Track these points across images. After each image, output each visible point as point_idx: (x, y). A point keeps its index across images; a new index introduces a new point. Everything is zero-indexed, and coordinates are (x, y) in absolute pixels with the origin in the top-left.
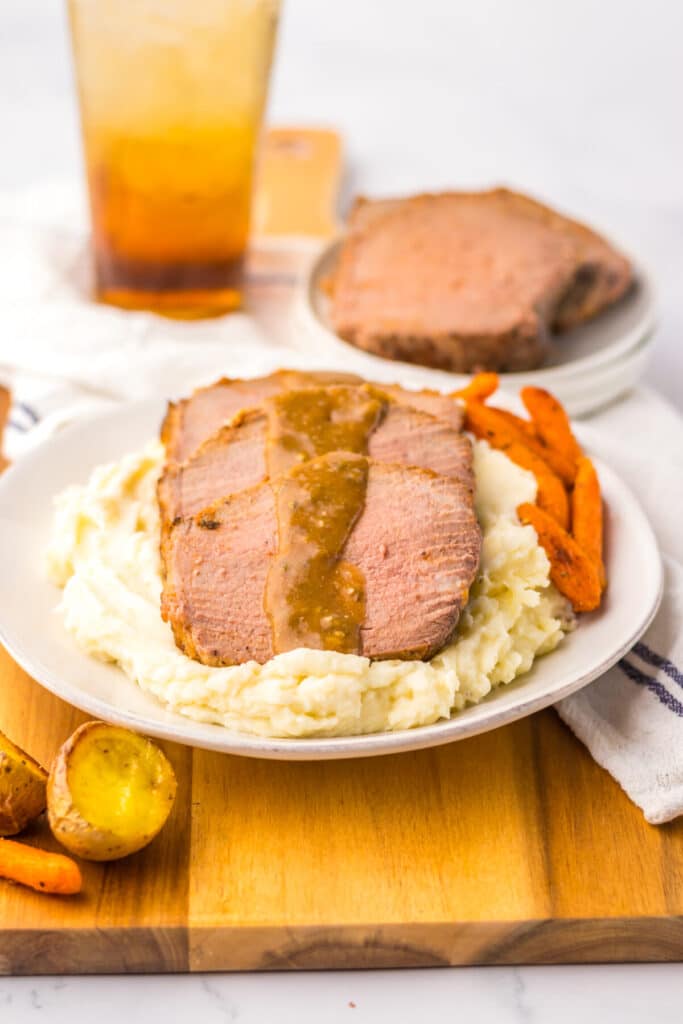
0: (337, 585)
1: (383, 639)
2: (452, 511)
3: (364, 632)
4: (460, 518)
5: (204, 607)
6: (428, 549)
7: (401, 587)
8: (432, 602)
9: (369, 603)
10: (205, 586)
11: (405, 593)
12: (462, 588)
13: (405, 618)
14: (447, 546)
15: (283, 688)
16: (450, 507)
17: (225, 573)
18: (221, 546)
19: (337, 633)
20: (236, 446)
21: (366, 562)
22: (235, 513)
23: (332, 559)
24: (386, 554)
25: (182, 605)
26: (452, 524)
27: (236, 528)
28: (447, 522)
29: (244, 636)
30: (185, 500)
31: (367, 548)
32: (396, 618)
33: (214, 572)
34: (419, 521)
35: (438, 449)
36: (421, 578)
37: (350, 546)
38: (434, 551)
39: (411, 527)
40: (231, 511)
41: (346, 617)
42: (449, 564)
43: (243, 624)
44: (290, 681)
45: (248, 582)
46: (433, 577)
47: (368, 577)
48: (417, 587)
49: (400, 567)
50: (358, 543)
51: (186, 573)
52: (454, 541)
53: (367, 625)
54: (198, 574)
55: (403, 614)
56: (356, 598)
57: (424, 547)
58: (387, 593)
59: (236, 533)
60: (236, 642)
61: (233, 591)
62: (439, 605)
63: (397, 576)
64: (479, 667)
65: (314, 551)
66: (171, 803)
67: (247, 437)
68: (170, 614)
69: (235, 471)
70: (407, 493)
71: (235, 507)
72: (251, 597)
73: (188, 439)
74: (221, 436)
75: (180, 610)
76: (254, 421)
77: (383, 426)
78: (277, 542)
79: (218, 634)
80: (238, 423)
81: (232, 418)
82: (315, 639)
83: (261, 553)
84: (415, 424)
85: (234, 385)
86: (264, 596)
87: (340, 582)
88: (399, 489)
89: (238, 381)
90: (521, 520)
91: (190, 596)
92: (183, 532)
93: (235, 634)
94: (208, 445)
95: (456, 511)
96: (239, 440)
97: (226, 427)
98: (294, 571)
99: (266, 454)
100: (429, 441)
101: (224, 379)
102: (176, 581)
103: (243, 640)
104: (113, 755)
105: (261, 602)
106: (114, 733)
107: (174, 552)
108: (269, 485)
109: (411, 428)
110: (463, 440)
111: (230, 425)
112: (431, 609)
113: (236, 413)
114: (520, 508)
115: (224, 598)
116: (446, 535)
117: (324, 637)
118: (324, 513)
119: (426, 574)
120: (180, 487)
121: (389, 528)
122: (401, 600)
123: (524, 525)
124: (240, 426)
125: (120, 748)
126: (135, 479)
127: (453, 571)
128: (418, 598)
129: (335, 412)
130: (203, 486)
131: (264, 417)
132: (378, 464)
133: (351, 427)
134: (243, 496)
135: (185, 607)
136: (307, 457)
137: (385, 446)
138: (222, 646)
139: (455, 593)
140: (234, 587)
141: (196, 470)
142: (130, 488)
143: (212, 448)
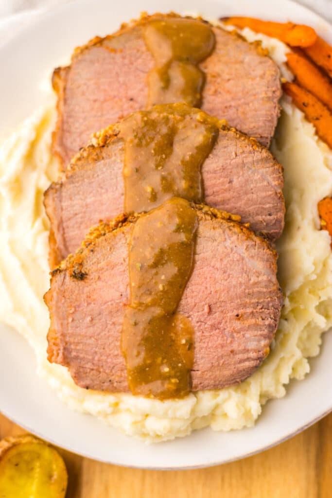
0: (172, 335)
1: (206, 378)
2: (260, 279)
3: (193, 373)
4: (266, 287)
5: (78, 348)
6: (241, 311)
7: (220, 341)
8: (241, 356)
9: (197, 350)
10: (78, 331)
11: (222, 346)
12: (265, 346)
13: (222, 366)
14: (255, 311)
15: (135, 423)
16: (258, 274)
17: (92, 320)
18: (88, 297)
19: (173, 381)
21: (195, 317)
22: (98, 262)
23: (171, 314)
24: (210, 311)
25: (62, 348)
26: (260, 292)
27: (99, 279)
28: (256, 290)
29: (107, 371)
30: (65, 215)
31: (195, 305)
32: (216, 364)
33: (84, 318)
34: (235, 286)
35: (256, 176)
36: (235, 335)
37: (183, 302)
38: (245, 313)
40: (95, 260)
41: (180, 365)
42: (256, 326)
43: (107, 362)
44: (139, 418)
45: (109, 326)
46: (244, 336)
47: (196, 328)
48: (231, 342)
49: (220, 323)
50: (189, 300)
51: (64, 319)
52: (260, 307)
53: (195, 368)
54: (73, 320)
55: (221, 362)
56: (187, 347)
57: (238, 309)
58: (210, 345)
59: (100, 283)
60: (103, 376)
61: (99, 334)
62: (248, 359)
63: (217, 331)
64: (277, 381)
65: (158, 311)
67: (109, 157)
68: (53, 358)
69: (102, 188)
70: (227, 255)
71: (98, 255)
72: (111, 339)
73: (70, 116)
74: (89, 155)
75: (61, 352)
76: (114, 143)
77: (215, 152)
78: (129, 296)
79: (88, 370)
80: (101, 144)
81: (98, 138)
82: (157, 386)
83: (117, 304)
84: (239, 151)
85: (106, 43)
86: (121, 341)
87: (176, 334)
88: (221, 249)
89: (108, 38)
90: (320, 217)
91: (67, 339)
92: (60, 283)
93: (101, 370)
94: (80, 163)
95: (264, 278)
96: (103, 158)
97: (93, 146)
98: (141, 327)
99: (125, 177)
100: (249, 168)
101: (97, 37)
102: (57, 327)
103: (107, 374)
104: (23, 466)
105: (118, 344)
106: (21, 449)
107: (54, 302)
108: (123, 233)
109: (236, 155)
110: (276, 167)
111: (96, 146)
112: (241, 361)
113: (101, 133)
114: (320, 205)
115: (92, 341)
116: (254, 301)
117: (163, 384)
118: (163, 277)
119: (238, 332)
120: (61, 201)
121: (213, 290)
122: (220, 352)
123: (321, 229)
124: (103, 146)
125: (26, 457)
126: (33, 145)
127: (259, 333)
128: (232, 352)
129: (176, 139)
130: (77, 201)
131: (122, 139)
132: (206, 220)
133: (188, 158)
134: (105, 244)
135: (65, 349)
136: (153, 190)
137: (215, 172)
138: (93, 380)
139: (259, 351)
140: (99, 331)
141: (72, 185)
142: (29, 158)
143: (82, 166)
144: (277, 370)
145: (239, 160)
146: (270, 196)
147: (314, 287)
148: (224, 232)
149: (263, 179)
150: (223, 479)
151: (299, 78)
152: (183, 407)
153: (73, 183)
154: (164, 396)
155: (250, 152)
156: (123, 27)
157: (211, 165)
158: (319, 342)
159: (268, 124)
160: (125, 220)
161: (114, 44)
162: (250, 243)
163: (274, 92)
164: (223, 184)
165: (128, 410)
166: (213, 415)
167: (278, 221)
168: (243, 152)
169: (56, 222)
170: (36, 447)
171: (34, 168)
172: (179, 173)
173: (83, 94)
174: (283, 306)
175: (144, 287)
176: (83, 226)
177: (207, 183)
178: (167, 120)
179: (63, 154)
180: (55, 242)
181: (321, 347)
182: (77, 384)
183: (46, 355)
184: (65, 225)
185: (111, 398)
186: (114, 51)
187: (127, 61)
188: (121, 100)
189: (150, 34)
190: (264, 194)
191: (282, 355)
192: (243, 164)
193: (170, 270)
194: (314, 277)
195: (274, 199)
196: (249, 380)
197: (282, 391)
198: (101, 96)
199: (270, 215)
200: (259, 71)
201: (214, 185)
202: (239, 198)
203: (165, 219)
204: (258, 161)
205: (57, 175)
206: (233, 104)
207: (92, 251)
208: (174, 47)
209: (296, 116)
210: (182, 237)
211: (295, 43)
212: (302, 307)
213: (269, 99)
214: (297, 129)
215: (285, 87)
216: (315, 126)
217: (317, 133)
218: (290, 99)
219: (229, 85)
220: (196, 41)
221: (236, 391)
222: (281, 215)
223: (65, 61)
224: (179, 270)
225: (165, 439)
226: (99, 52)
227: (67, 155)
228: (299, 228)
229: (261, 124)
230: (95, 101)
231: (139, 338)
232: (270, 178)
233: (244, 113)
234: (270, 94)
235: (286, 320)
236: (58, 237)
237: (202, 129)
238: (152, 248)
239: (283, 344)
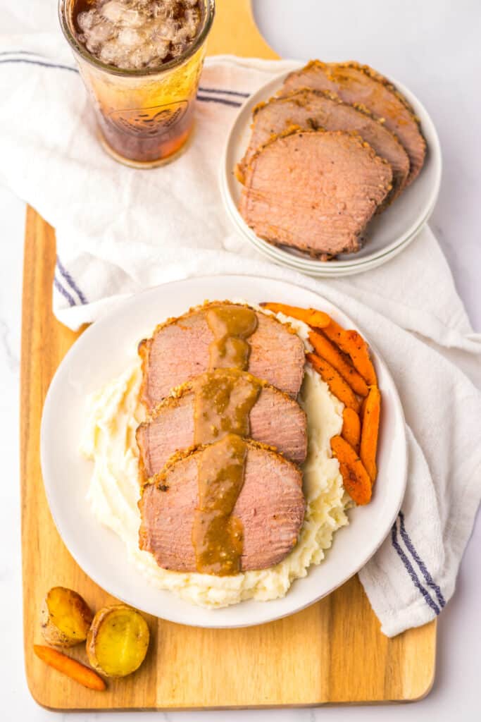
0: (229, 530)
1: (251, 562)
2: (290, 490)
3: (243, 557)
4: (295, 496)
5: (162, 539)
6: (277, 513)
7: (262, 535)
8: (277, 545)
9: (246, 541)
10: (161, 528)
11: (263, 538)
12: (294, 538)
13: (263, 552)
14: (286, 513)
15: (201, 593)
16: (289, 487)
17: (171, 520)
18: (169, 503)
19: (229, 563)
20: (178, 409)
21: (245, 517)
22: (177, 479)
23: (228, 516)
24: (255, 514)
25: (149, 539)
26: (290, 500)
27: (177, 490)
28: (287, 498)
29: (181, 556)
30: (151, 445)
32: (258, 552)
33: (166, 519)
34: (273, 496)
35: (288, 420)
36: (273, 530)
37: (236, 507)
38: (280, 515)
39: (268, 499)
40: (174, 477)
41: (233, 551)
42: (287, 524)
43: (181, 550)
44: (204, 590)
45: (183, 524)
46: (279, 530)
47: (245, 526)
48: (270, 535)
49: (262, 522)
50: (241, 505)
51: (152, 519)
52: (290, 510)
53: (244, 554)
54: (158, 520)
55: (263, 550)
56: (239, 539)
57: (275, 511)
58: (255, 537)
59: (178, 493)
60: (178, 560)
61: (176, 530)
62: (281, 547)
63: (260, 527)
64: (301, 565)
65: (218, 513)
66: (147, 647)
67: (184, 405)
68: (144, 547)
69: (178, 427)
70: (268, 474)
71: (177, 473)
72: (185, 533)
73: (153, 375)
74: (170, 403)
75: (149, 542)
76: (188, 395)
77: (259, 402)
78: (199, 503)
79: (168, 556)
80: (179, 396)
81: (177, 391)
82: (217, 566)
83: (190, 508)
84: (276, 402)
85: (179, 322)
86: (192, 535)
87: (231, 529)
88: (263, 469)
89: (180, 319)
90: (332, 449)
91: (154, 533)
92: (149, 493)
93: (177, 556)
94: (163, 409)
95: (293, 490)
96: (180, 406)
97: (173, 397)
98: (207, 524)
99: (195, 419)
100: (283, 414)
101: (173, 318)
102: (146, 524)
103: (181, 559)
104: (118, 626)
105: (190, 537)
106: (118, 614)
107: (145, 507)
108: (195, 458)
109: (274, 405)
110: (302, 413)
111: (175, 397)
112: (277, 549)
113: (179, 388)
114: (332, 440)
115: (172, 534)
116: (286, 506)
117: (221, 565)
118: (223, 489)
119: (275, 528)
120: (148, 436)
121: (257, 498)
122: (262, 542)
123: (333, 457)
124: (180, 397)
125: (121, 620)
126: (125, 395)
127: (289, 528)
128: (270, 542)
129: (232, 394)
130: (160, 436)
131: (194, 393)
132: (253, 449)
133: (240, 406)
134: (182, 466)
135: (152, 540)
136: (215, 429)
137: (259, 416)
138: (171, 563)
139: (289, 542)
140: (177, 527)
141: (157, 425)
142: (122, 404)
143: (165, 411)
144: (301, 557)
145: (276, 408)
146: (296, 434)
147: (327, 498)
148: (266, 458)
149: (292, 421)
151: (318, 350)
152: (236, 581)
153: (157, 423)
154: (222, 573)
155: (284, 403)
156: (191, 311)
157: (256, 411)
158: (331, 538)
159: (295, 383)
160: (195, 450)
161: (185, 323)
162: (284, 466)
163: (300, 360)
164: (264, 425)
165: (196, 585)
166: (255, 589)
167: (302, 451)
168: (279, 403)
169: (144, 451)
170: (127, 613)
171: (126, 412)
172: (233, 417)
173: (163, 359)
174: (306, 511)
175: (210, 496)
176: (164, 454)
177: (253, 424)
178: (226, 380)
179: (149, 402)
180: (143, 464)
181: (332, 542)
182: (159, 566)
183: (138, 545)
184: (151, 453)
185: (184, 576)
186: (186, 328)
187: (194, 336)
188: (190, 364)
189: (211, 316)
190: (293, 432)
191: (304, 545)
192: (279, 411)
193: (227, 485)
194: (327, 491)
195: (299, 436)
196: (281, 563)
197: (305, 573)
198: (176, 361)
199: (297, 447)
200: (289, 345)
201: (258, 425)
202: (275, 435)
203: (225, 448)
204: (289, 410)
205: (143, 416)
206: (271, 368)
207: (173, 471)
208: (228, 327)
209: (315, 378)
210: (237, 462)
211: (314, 325)
212: (319, 512)
213: (297, 365)
214: (316, 386)
215: (307, 357)
216: (328, 384)
217: (330, 389)
218: (311, 365)
219: (268, 355)
220: (244, 322)
221: (272, 571)
222: (304, 447)
223: (148, 334)
224: (234, 484)
225: (221, 606)
226: (175, 328)
227: (151, 402)
228: (317, 456)
229: (291, 383)
230: (171, 364)
231: (205, 532)
232: (297, 421)
233: (279, 375)
234: (297, 362)
235: (308, 521)
236: (146, 462)
237: (251, 387)
238: (216, 469)
239: (305, 538)
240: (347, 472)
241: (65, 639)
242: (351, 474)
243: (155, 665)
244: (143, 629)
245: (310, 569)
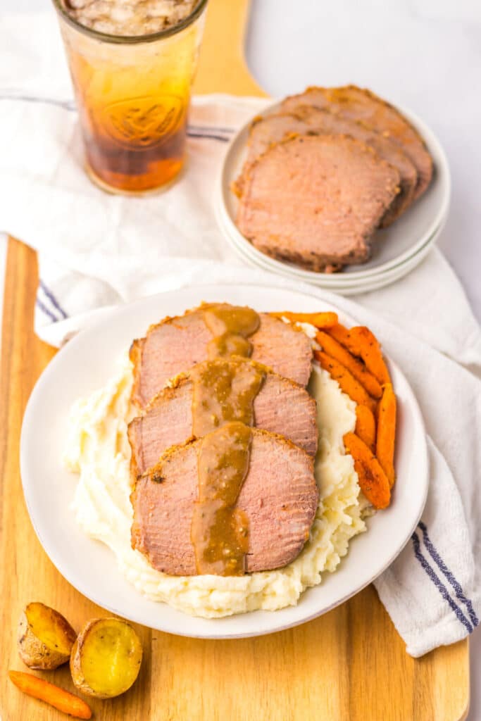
0: (232, 524)
1: (259, 561)
2: (302, 476)
3: (249, 557)
4: (306, 482)
5: (156, 538)
6: (286, 503)
7: (270, 528)
8: (287, 540)
9: (252, 537)
10: (156, 524)
11: (272, 532)
12: (306, 530)
13: (272, 549)
14: (297, 502)
15: (202, 598)
16: (300, 473)
17: (168, 515)
18: (166, 496)
19: (233, 561)
20: (174, 401)
21: (250, 510)
22: (174, 470)
23: (231, 508)
24: (262, 505)
25: (143, 538)
26: (301, 487)
27: (174, 482)
28: (298, 485)
29: (179, 557)
30: (145, 441)
31: (250, 500)
32: (267, 548)
33: (161, 514)
34: (281, 483)
35: (296, 409)
36: (282, 523)
37: (241, 498)
38: (290, 504)
39: (276, 488)
40: (171, 468)
41: (238, 548)
42: (299, 514)
43: (179, 550)
44: (206, 593)
45: (181, 520)
46: (289, 522)
47: (251, 519)
48: (279, 529)
49: (270, 514)
50: (246, 496)
51: (146, 514)
52: (301, 499)
53: (250, 552)
54: (153, 515)
55: (271, 545)
56: (243, 534)
57: (284, 501)
58: (262, 532)
59: (175, 486)
60: (175, 561)
61: (173, 526)
62: (292, 542)
63: (268, 520)
64: (315, 569)
65: (220, 504)
66: (139, 665)
67: (181, 396)
68: (136, 545)
69: (174, 420)
70: (275, 460)
71: (174, 464)
72: (183, 531)
73: (146, 374)
74: (165, 394)
75: (142, 542)
76: (185, 384)
77: (263, 390)
78: (198, 495)
79: (164, 556)
80: (175, 385)
81: (172, 381)
82: (220, 565)
83: (189, 501)
84: (283, 389)
85: (174, 322)
86: (191, 531)
87: (235, 524)
88: (270, 456)
89: (176, 318)
90: (345, 446)
91: (148, 531)
92: (143, 485)
93: (174, 556)
94: (157, 401)
95: (304, 476)
96: (176, 397)
97: (168, 388)
98: (208, 517)
99: (193, 410)
100: (290, 403)
101: (168, 317)
102: (139, 520)
103: (179, 560)
104: (106, 639)
105: (188, 534)
106: (106, 624)
107: (138, 501)
108: (194, 447)
109: (280, 392)
110: (311, 401)
111: (171, 387)
112: (287, 544)
113: (175, 378)
114: (345, 437)
115: (167, 532)
116: (297, 494)
117: (225, 563)
118: (226, 477)
119: (284, 520)
120: (141, 431)
121: (264, 487)
122: (270, 537)
123: (346, 454)
124: (176, 387)
125: (110, 632)
126: (115, 399)
127: (300, 520)
128: (280, 536)
129: (234, 380)
130: (155, 431)
131: (191, 382)
132: (258, 435)
133: (243, 394)
134: (178, 455)
135: (145, 539)
136: (216, 418)
137: (264, 405)
138: (167, 565)
139: (301, 535)
140: (173, 524)
141: (151, 419)
142: (112, 407)
143: (160, 403)
144: (314, 560)
145: (282, 396)
146: (306, 423)
147: (342, 494)
148: (273, 443)
149: (301, 410)
150: (270, 665)
151: (326, 350)
152: (241, 581)
153: (151, 416)
154: (227, 573)
155: (291, 390)
156: (187, 312)
157: (261, 400)
158: (347, 545)
159: (303, 376)
160: (194, 440)
161: (181, 323)
162: (293, 451)
163: (307, 354)
164: (270, 414)
165: (197, 588)
166: (262, 595)
167: (313, 443)
168: (285, 390)
169: (137, 447)
170: (117, 624)
171: (116, 416)
172: (236, 405)
173: (157, 358)
174: (318, 508)
175: (212, 484)
176: (158, 451)
177: (258, 414)
178: (227, 366)
179: (141, 401)
180: (136, 464)
181: (348, 549)
182: (154, 568)
183: (130, 544)
184: (144, 450)
185: (183, 579)
186: (181, 327)
187: (191, 335)
188: (187, 362)
189: (209, 317)
190: (302, 422)
191: (318, 545)
192: (286, 399)
193: (230, 473)
194: (342, 486)
195: (310, 426)
196: (292, 566)
197: (318, 579)
198: (171, 360)
199: (307, 438)
200: (295, 341)
201: (264, 415)
202: (283, 425)
203: (227, 434)
204: (297, 397)
205: (136, 413)
206: (275, 364)
207: (169, 461)
208: (227, 324)
209: (324, 376)
210: (241, 447)
211: (322, 325)
212: (333, 509)
213: (303, 359)
214: (325, 384)
215: (315, 353)
216: (339, 382)
217: (340, 387)
218: (319, 363)
219: (272, 352)
220: (246, 320)
221: (283, 573)
222: (315, 439)
223: (141, 334)
224: (238, 471)
225: (225, 614)
226: (167, 327)
227: (144, 401)
228: (328, 453)
229: (298, 375)
230: (166, 363)
231: (206, 527)
232: (306, 410)
233: (284, 370)
234: (304, 356)
235: (321, 519)
236: (139, 460)
237: (254, 371)
238: (218, 455)
239: (319, 538)
240: (362, 470)
241: (46, 651)
242: (367, 472)
243: (149, 692)
244: (135, 646)
245: (325, 574)
